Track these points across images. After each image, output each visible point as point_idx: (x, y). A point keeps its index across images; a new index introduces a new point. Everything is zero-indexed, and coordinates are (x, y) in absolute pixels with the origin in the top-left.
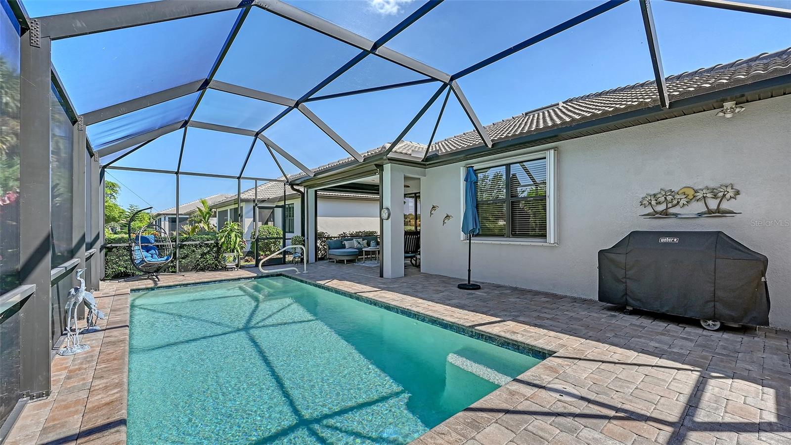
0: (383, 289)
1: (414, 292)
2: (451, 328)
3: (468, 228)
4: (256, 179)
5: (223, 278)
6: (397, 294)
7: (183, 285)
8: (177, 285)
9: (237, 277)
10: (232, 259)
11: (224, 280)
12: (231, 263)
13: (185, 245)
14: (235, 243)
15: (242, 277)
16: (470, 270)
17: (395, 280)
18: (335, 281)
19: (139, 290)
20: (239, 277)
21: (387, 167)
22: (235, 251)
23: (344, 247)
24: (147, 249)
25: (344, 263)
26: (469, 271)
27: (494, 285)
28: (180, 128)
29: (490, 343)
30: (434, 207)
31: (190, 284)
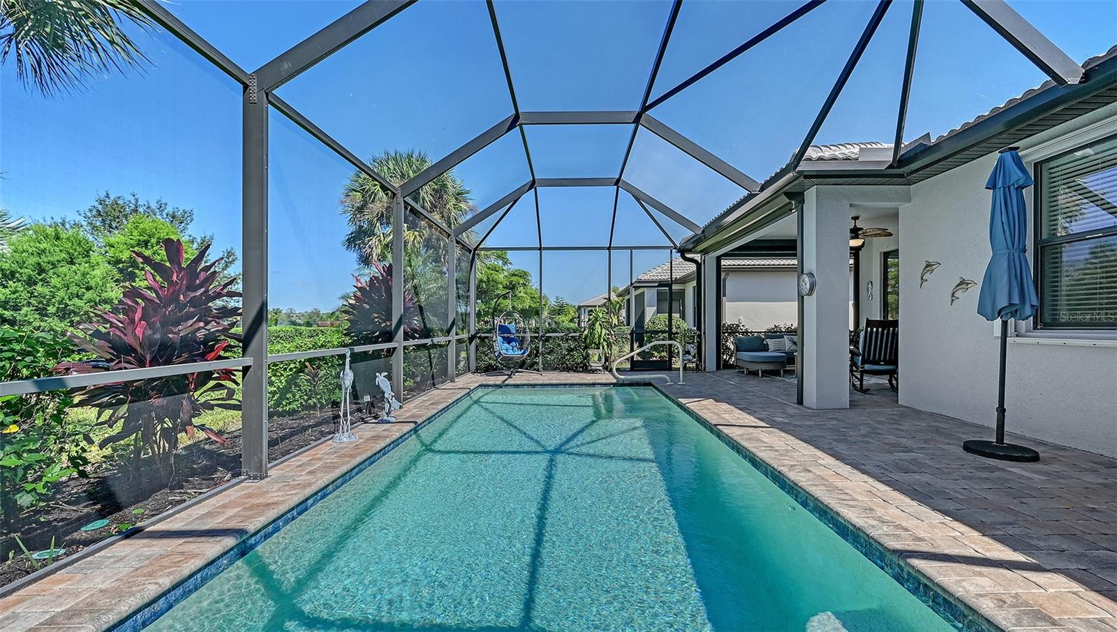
0: (774, 424)
1: (834, 440)
2: (854, 541)
3: (994, 303)
4: (631, 248)
5: (575, 382)
6: (793, 438)
7: (531, 385)
8: (525, 385)
9: (591, 382)
10: (596, 358)
11: (576, 385)
12: (596, 362)
13: (550, 337)
14: (600, 336)
15: (597, 382)
16: (1004, 410)
17: (822, 412)
18: (709, 402)
19: (488, 386)
20: (594, 381)
21: (811, 195)
22: (601, 347)
23: (766, 349)
24: (509, 341)
25: (758, 375)
26: (1001, 410)
27: (1102, 459)
28: (528, 191)
29: (948, 620)
30: (928, 265)
31: (537, 385)
